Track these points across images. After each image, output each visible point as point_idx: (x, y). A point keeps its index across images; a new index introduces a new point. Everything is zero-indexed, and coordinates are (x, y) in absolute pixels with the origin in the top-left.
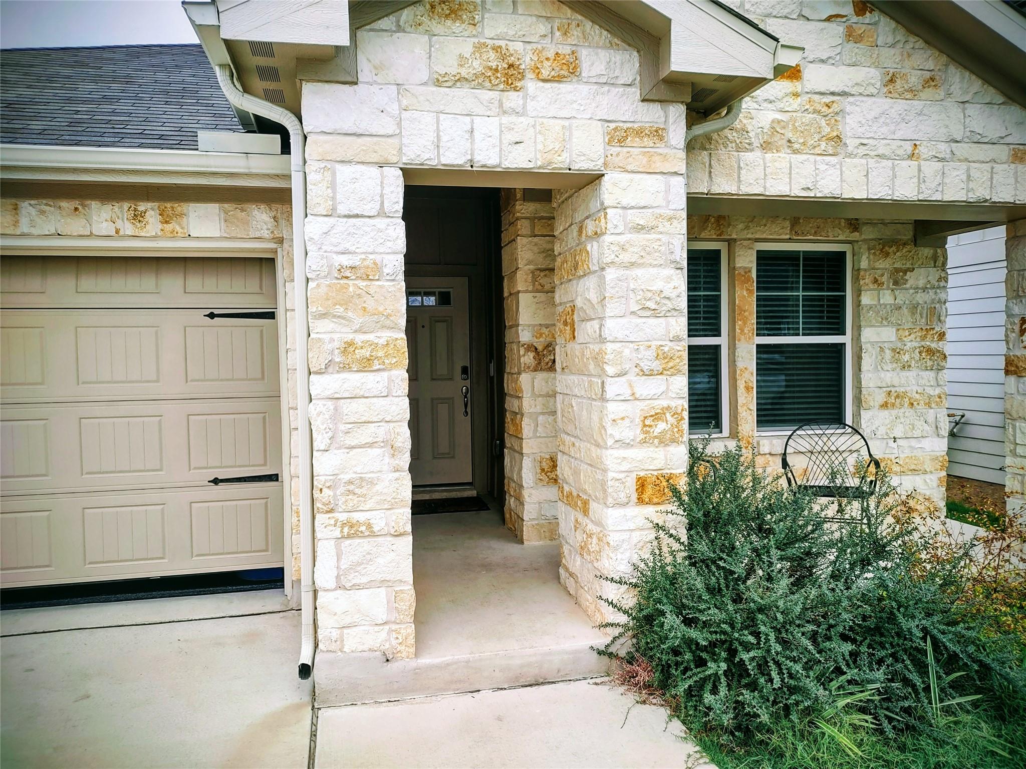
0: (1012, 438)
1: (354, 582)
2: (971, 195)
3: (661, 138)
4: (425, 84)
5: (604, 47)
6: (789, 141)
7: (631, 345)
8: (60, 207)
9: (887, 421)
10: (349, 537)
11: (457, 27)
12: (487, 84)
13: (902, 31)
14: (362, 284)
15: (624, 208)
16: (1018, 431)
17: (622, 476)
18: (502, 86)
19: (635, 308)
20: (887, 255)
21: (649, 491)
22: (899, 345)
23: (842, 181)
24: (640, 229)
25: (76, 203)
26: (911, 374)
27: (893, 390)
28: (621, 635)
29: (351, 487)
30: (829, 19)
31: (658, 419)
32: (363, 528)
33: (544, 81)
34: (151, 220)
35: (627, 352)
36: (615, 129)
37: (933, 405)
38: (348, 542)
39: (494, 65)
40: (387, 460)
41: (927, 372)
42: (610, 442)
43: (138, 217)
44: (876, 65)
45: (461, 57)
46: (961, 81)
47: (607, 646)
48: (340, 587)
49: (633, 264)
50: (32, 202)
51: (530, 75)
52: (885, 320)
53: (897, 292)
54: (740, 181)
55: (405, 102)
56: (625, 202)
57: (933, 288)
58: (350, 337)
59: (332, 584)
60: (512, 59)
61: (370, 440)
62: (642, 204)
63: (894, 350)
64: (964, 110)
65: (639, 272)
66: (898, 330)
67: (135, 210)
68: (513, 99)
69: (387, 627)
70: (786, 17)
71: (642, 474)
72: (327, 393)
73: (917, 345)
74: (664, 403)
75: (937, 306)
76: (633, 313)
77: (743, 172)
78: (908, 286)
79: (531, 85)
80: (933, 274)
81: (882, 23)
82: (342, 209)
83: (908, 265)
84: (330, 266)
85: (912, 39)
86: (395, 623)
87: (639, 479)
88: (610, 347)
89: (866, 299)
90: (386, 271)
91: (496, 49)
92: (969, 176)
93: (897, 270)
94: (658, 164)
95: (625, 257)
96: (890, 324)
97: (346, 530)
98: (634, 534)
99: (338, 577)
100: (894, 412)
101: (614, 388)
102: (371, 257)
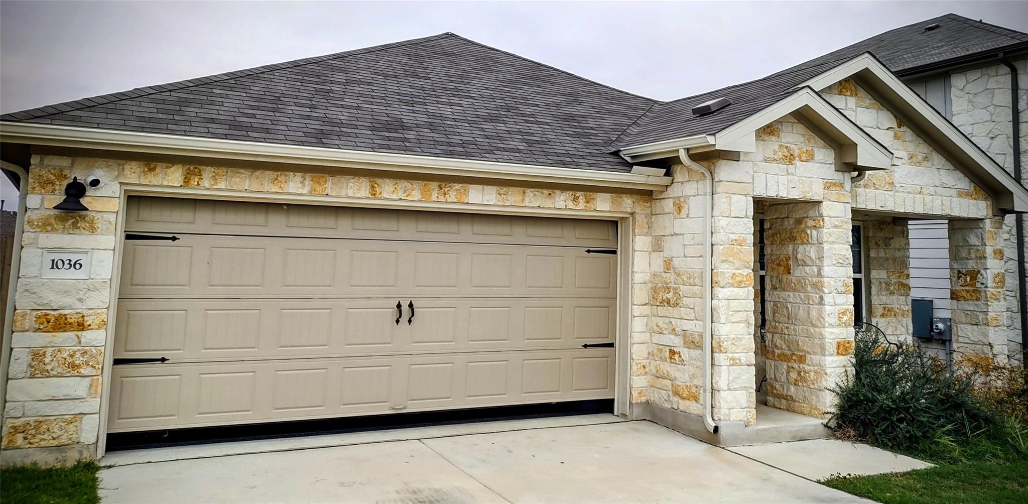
0: (956, 333)
1: (735, 387)
2: (943, 212)
3: (843, 187)
4: (761, 161)
5: (823, 148)
6: (874, 184)
7: (833, 279)
8: (542, 193)
9: (884, 325)
10: (732, 365)
11: (773, 138)
12: (783, 162)
13: (915, 135)
14: (739, 247)
15: (830, 217)
16: (959, 329)
17: (831, 341)
18: (788, 163)
19: (835, 262)
20: (881, 230)
21: (841, 348)
22: (889, 281)
23: (895, 203)
24: (836, 227)
25: (550, 191)
26: (895, 297)
27: (886, 306)
28: (832, 417)
29: (734, 341)
30: (888, 129)
31: (844, 315)
32: (738, 361)
33: (802, 161)
34: (581, 201)
35: (832, 282)
36: (826, 182)
37: (905, 316)
38: (732, 367)
39: (786, 154)
40: (746, 329)
41: (902, 297)
42: (827, 325)
43: (576, 199)
44: (905, 150)
45: (774, 150)
46: (938, 159)
47: (827, 423)
48: (729, 389)
49: (834, 242)
50: (532, 190)
51: (797, 159)
52: (881, 266)
53: (886, 250)
54: (857, 201)
55: (755, 169)
56: (830, 215)
57: (903, 249)
58: (733, 271)
59: (726, 388)
60: (791, 152)
61: (740, 319)
62: (837, 216)
63: (886, 283)
64: (939, 172)
65: (836, 246)
66: (887, 272)
67: (575, 195)
68: (791, 168)
69: (746, 410)
70: (872, 127)
71: (839, 340)
72: (726, 297)
73: (896, 280)
74: (847, 307)
75: (905, 259)
76: (834, 264)
77: (858, 198)
78: (891, 247)
79: (797, 162)
80: (903, 241)
81: (907, 132)
82: (733, 214)
83: (891, 236)
84: (729, 239)
85: (919, 139)
86: (749, 408)
87: (838, 343)
88: (826, 280)
89: (873, 254)
90: (747, 242)
91: (787, 147)
92: (942, 203)
93: (886, 238)
94: (842, 199)
95: (831, 239)
96: (884, 268)
97: (731, 361)
98: (837, 369)
99: (728, 384)
100: (887, 319)
101: (828, 299)
102: (743, 235)
